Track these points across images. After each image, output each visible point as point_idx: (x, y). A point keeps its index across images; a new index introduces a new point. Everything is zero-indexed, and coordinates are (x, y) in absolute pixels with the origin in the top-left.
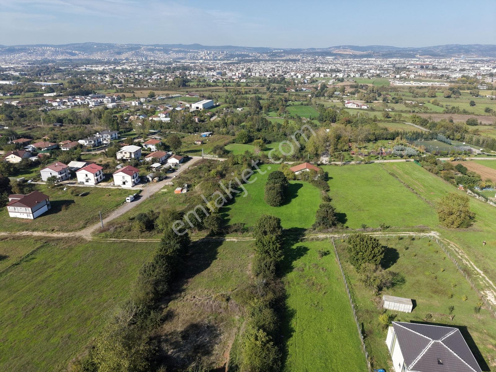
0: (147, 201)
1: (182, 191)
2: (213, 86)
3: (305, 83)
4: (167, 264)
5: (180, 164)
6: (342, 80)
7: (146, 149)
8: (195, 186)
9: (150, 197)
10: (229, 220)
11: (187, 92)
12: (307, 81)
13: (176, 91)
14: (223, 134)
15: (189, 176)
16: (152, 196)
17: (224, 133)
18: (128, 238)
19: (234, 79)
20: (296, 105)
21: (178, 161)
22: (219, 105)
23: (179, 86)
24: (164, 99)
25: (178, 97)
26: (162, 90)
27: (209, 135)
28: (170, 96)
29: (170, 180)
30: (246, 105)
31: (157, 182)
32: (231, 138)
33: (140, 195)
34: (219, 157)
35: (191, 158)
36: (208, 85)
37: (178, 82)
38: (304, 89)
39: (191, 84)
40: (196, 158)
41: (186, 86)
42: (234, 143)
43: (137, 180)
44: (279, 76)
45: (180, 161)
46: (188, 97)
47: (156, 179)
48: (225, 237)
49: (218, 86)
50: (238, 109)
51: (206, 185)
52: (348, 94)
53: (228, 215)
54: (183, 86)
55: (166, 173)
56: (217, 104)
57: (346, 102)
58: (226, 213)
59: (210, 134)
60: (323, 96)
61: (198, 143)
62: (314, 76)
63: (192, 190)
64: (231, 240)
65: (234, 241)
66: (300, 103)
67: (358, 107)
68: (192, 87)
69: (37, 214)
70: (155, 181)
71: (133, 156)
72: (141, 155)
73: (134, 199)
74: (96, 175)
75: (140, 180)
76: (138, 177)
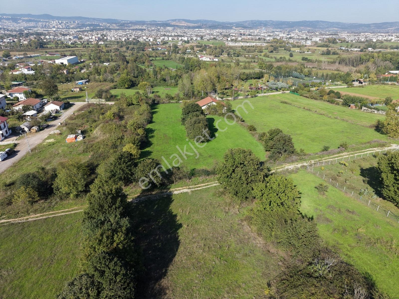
0: (28, 157)
1: (76, 138)
2: (72, 47)
3: (158, 45)
4: (123, 272)
5: (62, 111)
6: (188, 42)
7: (12, 98)
8: (91, 130)
9: (32, 150)
11: (46, 52)
12: (159, 43)
13: (34, 52)
14: (100, 82)
15: (78, 121)
16: (35, 149)
17: (102, 80)
18: (9, 218)
19: (91, 42)
20: (158, 60)
21: (58, 108)
22: (84, 62)
23: (37, 48)
24: (22, 58)
25: (38, 56)
26: (17, 51)
27: (86, 82)
28: (29, 55)
29: (55, 128)
30: (112, 60)
31: (36, 131)
32: (112, 85)
33: (15, 150)
34: (106, 101)
35: (73, 104)
36: (67, 46)
37: (35, 43)
38: (160, 49)
39: (48, 46)
40: (78, 104)
41: (43, 47)
42: (116, 88)
43: (7, 133)
44: (134, 39)
45: (60, 107)
46: (48, 56)
47: (35, 128)
48: (169, 189)
49: (77, 47)
50: (104, 64)
51: (108, 128)
52: (198, 52)
54: (40, 48)
55: (46, 121)
56: (82, 60)
57: (199, 56)
60: (178, 53)
61: (75, 90)
62: (163, 39)
63: (89, 136)
64: (182, 191)
65: (187, 193)
66: (161, 58)
67: (210, 60)
68: (51, 48)
70: (33, 131)
72: (6, 105)
73: (6, 156)
75: (10, 131)
76: (7, 128)
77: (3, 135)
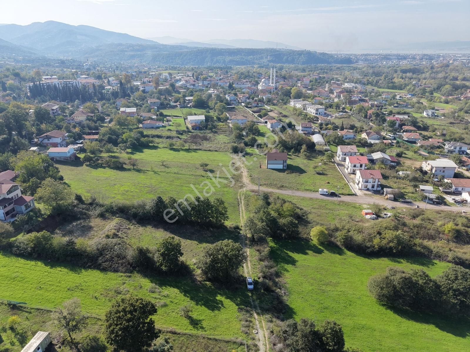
10: (306, 254)
53: (319, 252)
58: (325, 251)
69: (270, 166)
70: (386, 197)
71: (434, 171)
72: (453, 176)
73: (327, 194)
74: (355, 166)
75: (379, 189)
76: (376, 184)
77: (366, 187)
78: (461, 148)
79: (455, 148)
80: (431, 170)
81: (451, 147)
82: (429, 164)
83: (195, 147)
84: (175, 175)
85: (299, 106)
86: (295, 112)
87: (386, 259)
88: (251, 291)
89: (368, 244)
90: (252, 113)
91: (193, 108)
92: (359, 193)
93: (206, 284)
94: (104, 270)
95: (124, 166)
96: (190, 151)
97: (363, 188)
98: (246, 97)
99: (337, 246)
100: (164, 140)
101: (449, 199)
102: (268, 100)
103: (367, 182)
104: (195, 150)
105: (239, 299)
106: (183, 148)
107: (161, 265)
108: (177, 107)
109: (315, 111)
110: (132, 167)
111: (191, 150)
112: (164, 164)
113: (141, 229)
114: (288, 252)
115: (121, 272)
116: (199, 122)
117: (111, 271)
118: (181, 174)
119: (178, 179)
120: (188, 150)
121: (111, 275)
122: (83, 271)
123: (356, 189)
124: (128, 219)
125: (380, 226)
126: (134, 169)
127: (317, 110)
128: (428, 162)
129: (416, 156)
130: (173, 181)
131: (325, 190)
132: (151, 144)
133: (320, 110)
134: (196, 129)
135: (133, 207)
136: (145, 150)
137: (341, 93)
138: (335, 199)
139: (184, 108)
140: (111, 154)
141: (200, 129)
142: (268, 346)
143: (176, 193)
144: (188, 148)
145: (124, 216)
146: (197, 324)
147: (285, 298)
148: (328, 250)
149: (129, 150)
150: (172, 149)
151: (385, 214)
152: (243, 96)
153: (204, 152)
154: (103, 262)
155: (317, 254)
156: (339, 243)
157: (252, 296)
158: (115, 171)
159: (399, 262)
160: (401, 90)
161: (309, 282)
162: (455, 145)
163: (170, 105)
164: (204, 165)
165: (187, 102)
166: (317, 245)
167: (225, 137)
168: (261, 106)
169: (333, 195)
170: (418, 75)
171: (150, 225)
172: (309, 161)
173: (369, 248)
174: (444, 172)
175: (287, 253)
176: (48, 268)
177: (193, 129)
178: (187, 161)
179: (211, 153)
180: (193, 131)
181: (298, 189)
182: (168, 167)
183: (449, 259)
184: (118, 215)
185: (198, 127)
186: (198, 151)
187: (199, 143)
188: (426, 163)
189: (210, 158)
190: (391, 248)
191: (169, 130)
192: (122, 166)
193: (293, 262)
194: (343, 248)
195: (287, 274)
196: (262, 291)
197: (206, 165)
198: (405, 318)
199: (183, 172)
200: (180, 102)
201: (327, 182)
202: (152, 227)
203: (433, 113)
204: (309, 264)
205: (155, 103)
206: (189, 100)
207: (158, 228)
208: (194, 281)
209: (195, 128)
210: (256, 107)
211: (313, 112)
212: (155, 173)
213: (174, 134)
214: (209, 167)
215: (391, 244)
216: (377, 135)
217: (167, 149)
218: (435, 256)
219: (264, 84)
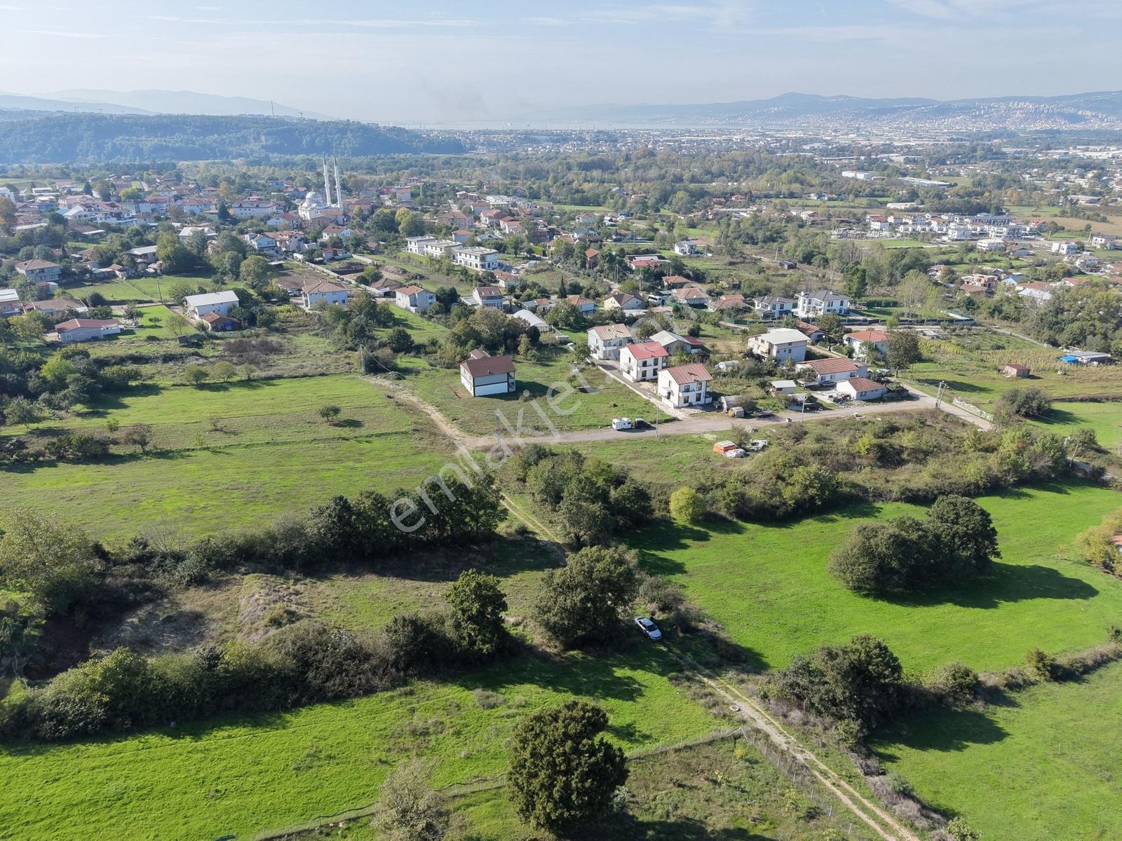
0: (644, 441)
7: (845, 347)
9: (662, 436)
10: (685, 547)
16: (670, 436)
21: (854, 393)
27: (1093, 360)
29: (771, 422)
31: (733, 415)
33: (656, 426)
34: (995, 421)
35: (912, 399)
40: (927, 403)
43: (698, 399)
45: (863, 394)
47: (735, 410)
53: (703, 537)
55: (787, 406)
58: (711, 533)
59: (1101, 361)
69: (482, 390)
70: (731, 413)
71: (774, 353)
72: (803, 357)
73: (630, 426)
74: (645, 364)
75: (709, 400)
76: (703, 392)
77: (686, 401)
78: (782, 307)
79: (774, 309)
80: (769, 352)
81: (766, 306)
82: (763, 341)
83: (263, 374)
84: (271, 449)
85: (435, 250)
86: (437, 267)
87: (809, 521)
88: (659, 641)
89: (776, 501)
90: (336, 275)
91: (165, 276)
92: (679, 414)
93: (573, 656)
94: (338, 698)
95: (113, 450)
96: (255, 384)
97: (682, 404)
98: (299, 237)
99: (723, 519)
100: (160, 366)
101: (823, 397)
102: (354, 242)
103: (687, 390)
104: (268, 380)
105: (654, 664)
106: (230, 380)
107: (472, 643)
108: (116, 276)
109: (478, 262)
110: (138, 449)
111: (255, 380)
112: (219, 426)
113: (323, 586)
114: (653, 552)
115: (385, 689)
116: (224, 310)
117: (357, 695)
118: (285, 443)
119: (290, 455)
120: (248, 383)
121: (363, 704)
122: (288, 717)
123: (669, 407)
124: (272, 571)
125: (772, 463)
126: (147, 453)
127: (483, 258)
128: (760, 338)
129: (718, 331)
130: (278, 464)
131: (625, 419)
132: (133, 383)
133: (489, 259)
134: (224, 330)
135: (272, 537)
136: (127, 400)
137: (501, 218)
138: (647, 434)
139: (139, 277)
140: (34, 426)
141: (237, 327)
142: (777, 724)
143: (319, 488)
144: (245, 377)
145: (259, 566)
146: (632, 735)
147: (723, 635)
148: (714, 530)
149: (79, 407)
150: (202, 387)
151: (753, 444)
152: (291, 237)
153: (295, 383)
154: (324, 682)
155: (703, 543)
156: (723, 513)
157: (670, 650)
158: (92, 466)
159: (833, 521)
160: (599, 205)
161: (735, 595)
162: (773, 302)
163: (91, 273)
164: (330, 412)
165: (139, 260)
166: (690, 526)
167: (315, 338)
168: (344, 259)
169: (641, 426)
170: (613, 174)
171: (336, 571)
172: (547, 369)
173: (778, 508)
174: (790, 351)
175: (654, 555)
176: (187, 742)
177: (215, 329)
178: (270, 411)
179: (311, 382)
180: (219, 334)
181: (571, 429)
182: (235, 433)
183: (894, 495)
184: (243, 569)
185: (227, 321)
186: (275, 382)
187: (264, 361)
188: (757, 339)
189: (323, 393)
190: (812, 498)
191: (152, 339)
192: (105, 450)
193: (678, 568)
194: (735, 520)
195: (688, 593)
196: (681, 635)
197: (336, 411)
198: (908, 605)
199: (283, 438)
200: (119, 263)
201: (612, 403)
202: (346, 577)
203: (692, 247)
204: (706, 564)
205: (42, 271)
206: (145, 255)
207: (361, 575)
208: (545, 657)
209: (220, 325)
210: (333, 259)
211: (474, 263)
212: (215, 452)
213: (174, 348)
214: (342, 416)
215: (812, 491)
216: (636, 300)
217: (189, 390)
218: (874, 496)
219: (314, 205)
